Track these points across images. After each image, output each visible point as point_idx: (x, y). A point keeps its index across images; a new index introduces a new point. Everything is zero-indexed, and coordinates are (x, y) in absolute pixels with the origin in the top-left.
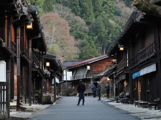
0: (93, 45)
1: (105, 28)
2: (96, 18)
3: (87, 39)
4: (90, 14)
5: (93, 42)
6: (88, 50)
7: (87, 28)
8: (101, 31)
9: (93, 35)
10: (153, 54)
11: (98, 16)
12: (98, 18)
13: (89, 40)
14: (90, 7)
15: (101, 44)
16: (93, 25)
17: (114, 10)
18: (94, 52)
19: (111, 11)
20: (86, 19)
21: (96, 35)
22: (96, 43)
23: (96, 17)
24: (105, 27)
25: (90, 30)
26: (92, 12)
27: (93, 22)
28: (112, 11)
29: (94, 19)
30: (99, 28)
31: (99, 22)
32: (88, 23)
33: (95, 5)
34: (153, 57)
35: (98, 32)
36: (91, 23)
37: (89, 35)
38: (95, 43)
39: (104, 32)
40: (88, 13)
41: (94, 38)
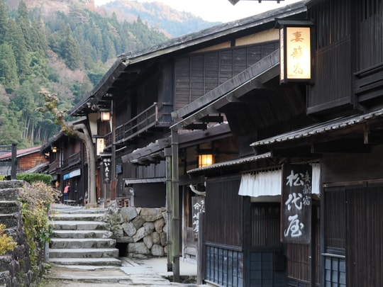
0: (15, 123)
1: (35, 100)
2: (21, 84)
3: (6, 114)
4: (12, 78)
5: (15, 119)
6: (7, 132)
7: (7, 98)
8: (28, 104)
9: (15, 109)
10: (78, 162)
11: (24, 80)
12: (24, 84)
13: (9, 116)
14: (12, 67)
15: (27, 122)
16: (16, 95)
17: (48, 72)
18: (16, 135)
19: (44, 74)
20: (6, 84)
21: (21, 109)
22: (20, 120)
23: (21, 82)
24: (34, 97)
25: (11, 101)
26: (15, 74)
27: (16, 89)
28: (46, 74)
29: (18, 85)
30: (26, 99)
31: (25, 90)
32: (9, 91)
33: (20, 64)
34: (79, 164)
35: (23, 105)
36: (13, 91)
37: (9, 108)
38: (18, 121)
39: (33, 106)
40: (8, 76)
41: (17, 113)
